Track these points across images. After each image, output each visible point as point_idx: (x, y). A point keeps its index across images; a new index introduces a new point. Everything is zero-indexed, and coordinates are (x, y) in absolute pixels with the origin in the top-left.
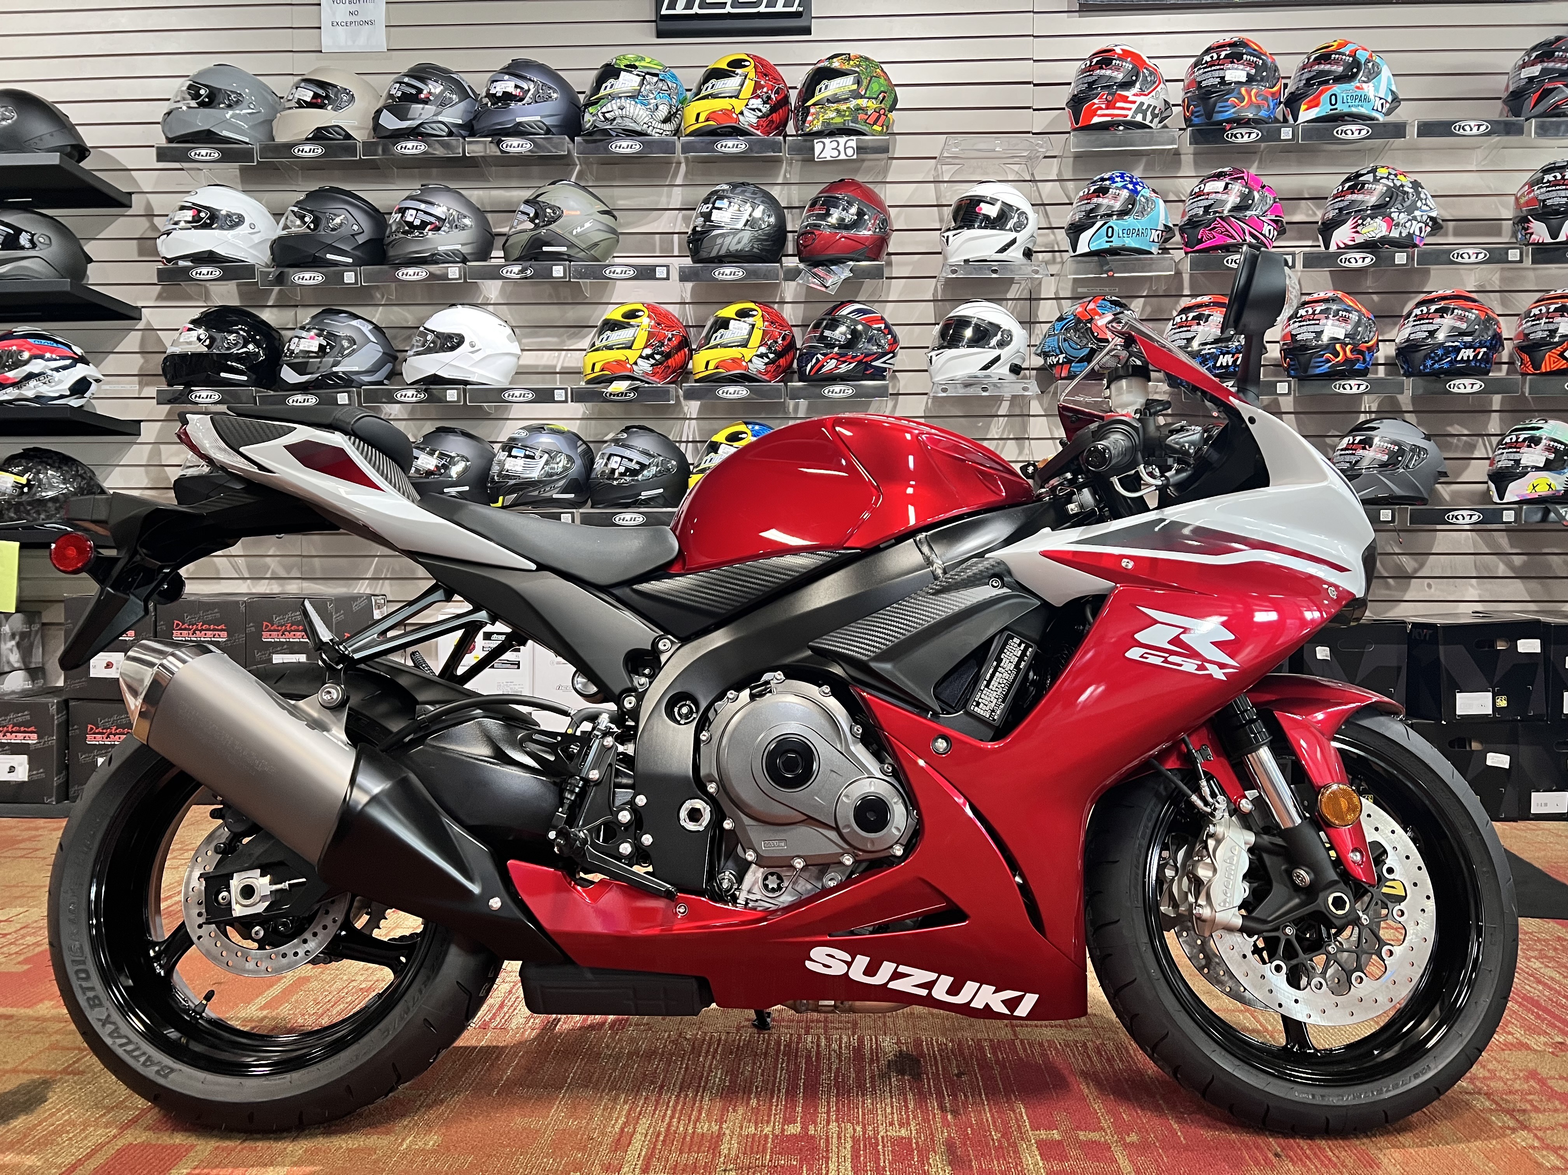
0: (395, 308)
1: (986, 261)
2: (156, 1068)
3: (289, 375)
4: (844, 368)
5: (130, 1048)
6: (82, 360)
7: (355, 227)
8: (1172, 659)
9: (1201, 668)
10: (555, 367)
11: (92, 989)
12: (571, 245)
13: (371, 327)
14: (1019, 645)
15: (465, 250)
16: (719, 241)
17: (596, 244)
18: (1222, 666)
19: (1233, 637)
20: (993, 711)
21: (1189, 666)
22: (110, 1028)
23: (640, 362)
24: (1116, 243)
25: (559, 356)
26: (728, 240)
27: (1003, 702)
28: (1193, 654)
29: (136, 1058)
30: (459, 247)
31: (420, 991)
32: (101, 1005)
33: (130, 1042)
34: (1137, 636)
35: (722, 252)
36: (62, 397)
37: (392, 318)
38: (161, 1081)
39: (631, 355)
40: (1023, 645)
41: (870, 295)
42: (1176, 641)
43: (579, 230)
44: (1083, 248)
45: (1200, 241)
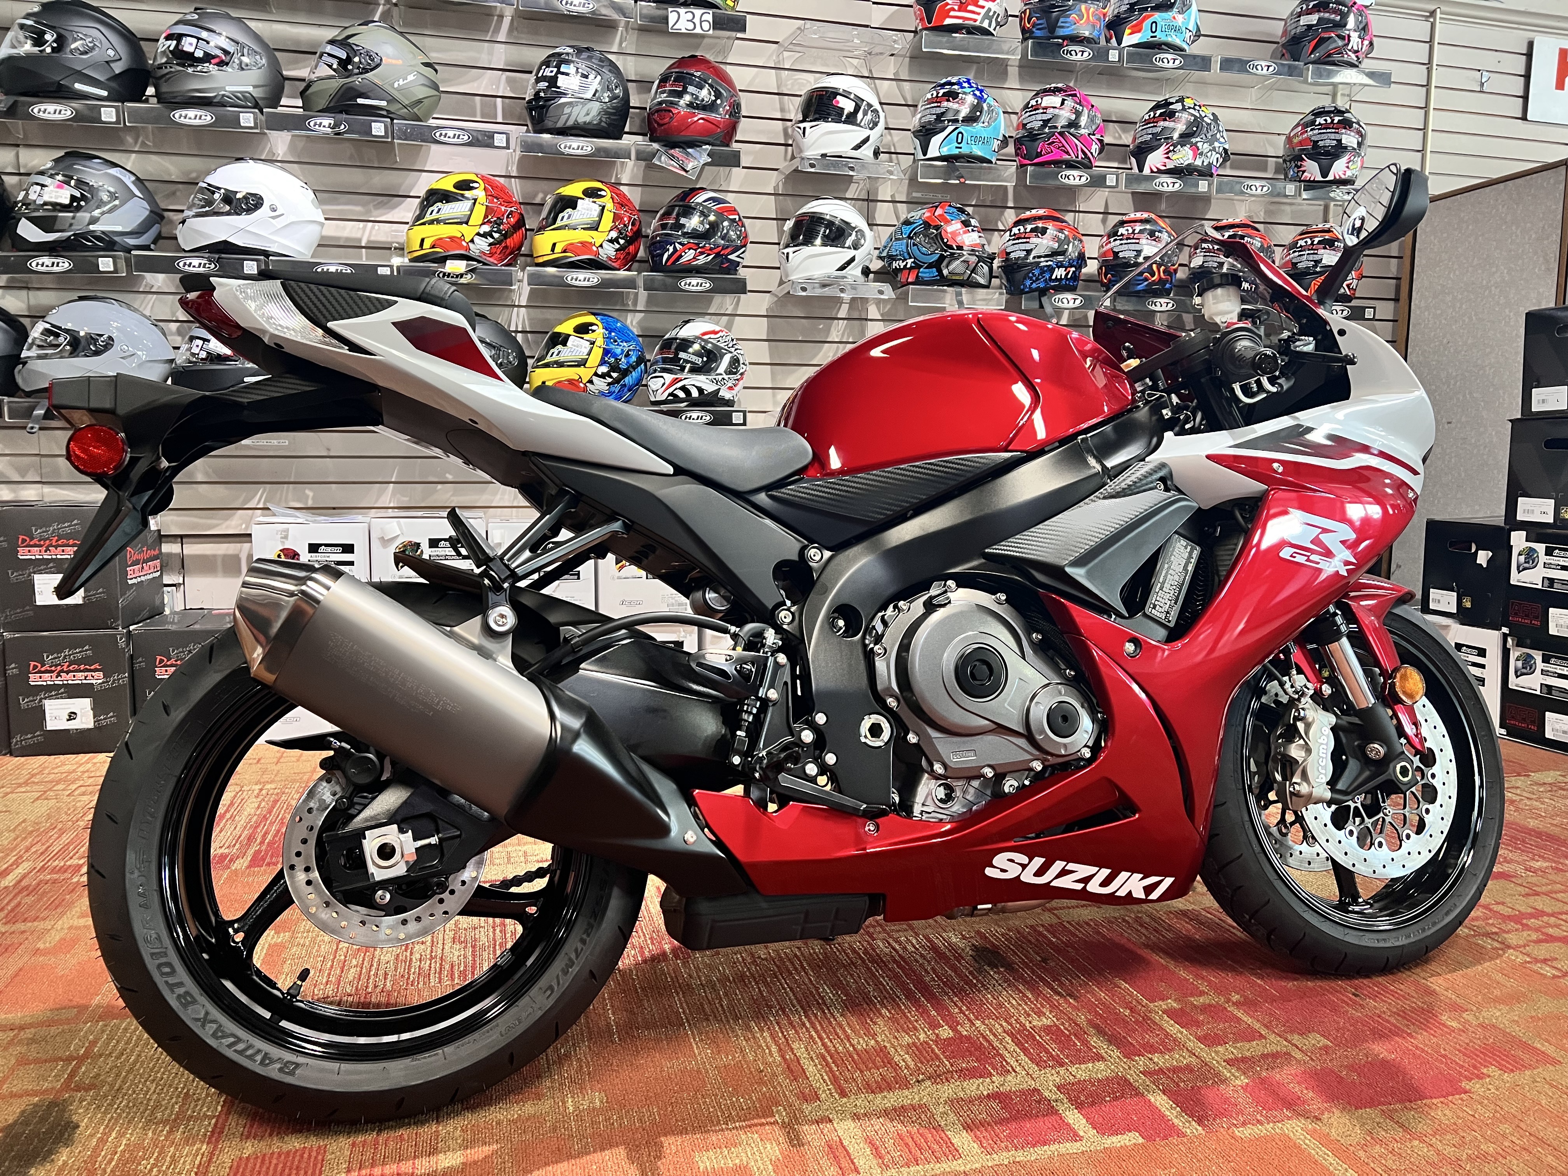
0: (154, 157)
1: (840, 157)
2: (278, 1066)
3: (29, 231)
4: (702, 260)
7: (111, 53)
10: (360, 240)
11: (181, 984)
12: (392, 100)
13: (133, 178)
14: (1186, 547)
15: (257, 93)
16: (567, 110)
17: (420, 101)
18: (1345, 562)
20: (1168, 613)
21: (1325, 564)
22: (211, 1028)
23: (477, 239)
24: (965, 150)
25: (364, 228)
26: (576, 111)
27: (1176, 603)
28: (1328, 553)
30: (250, 89)
31: (583, 942)
35: (570, 123)
37: (150, 168)
38: (288, 1079)
39: (468, 232)
40: (1189, 548)
41: (710, 184)
42: (1317, 541)
43: (401, 82)
44: (933, 152)
45: (1039, 155)
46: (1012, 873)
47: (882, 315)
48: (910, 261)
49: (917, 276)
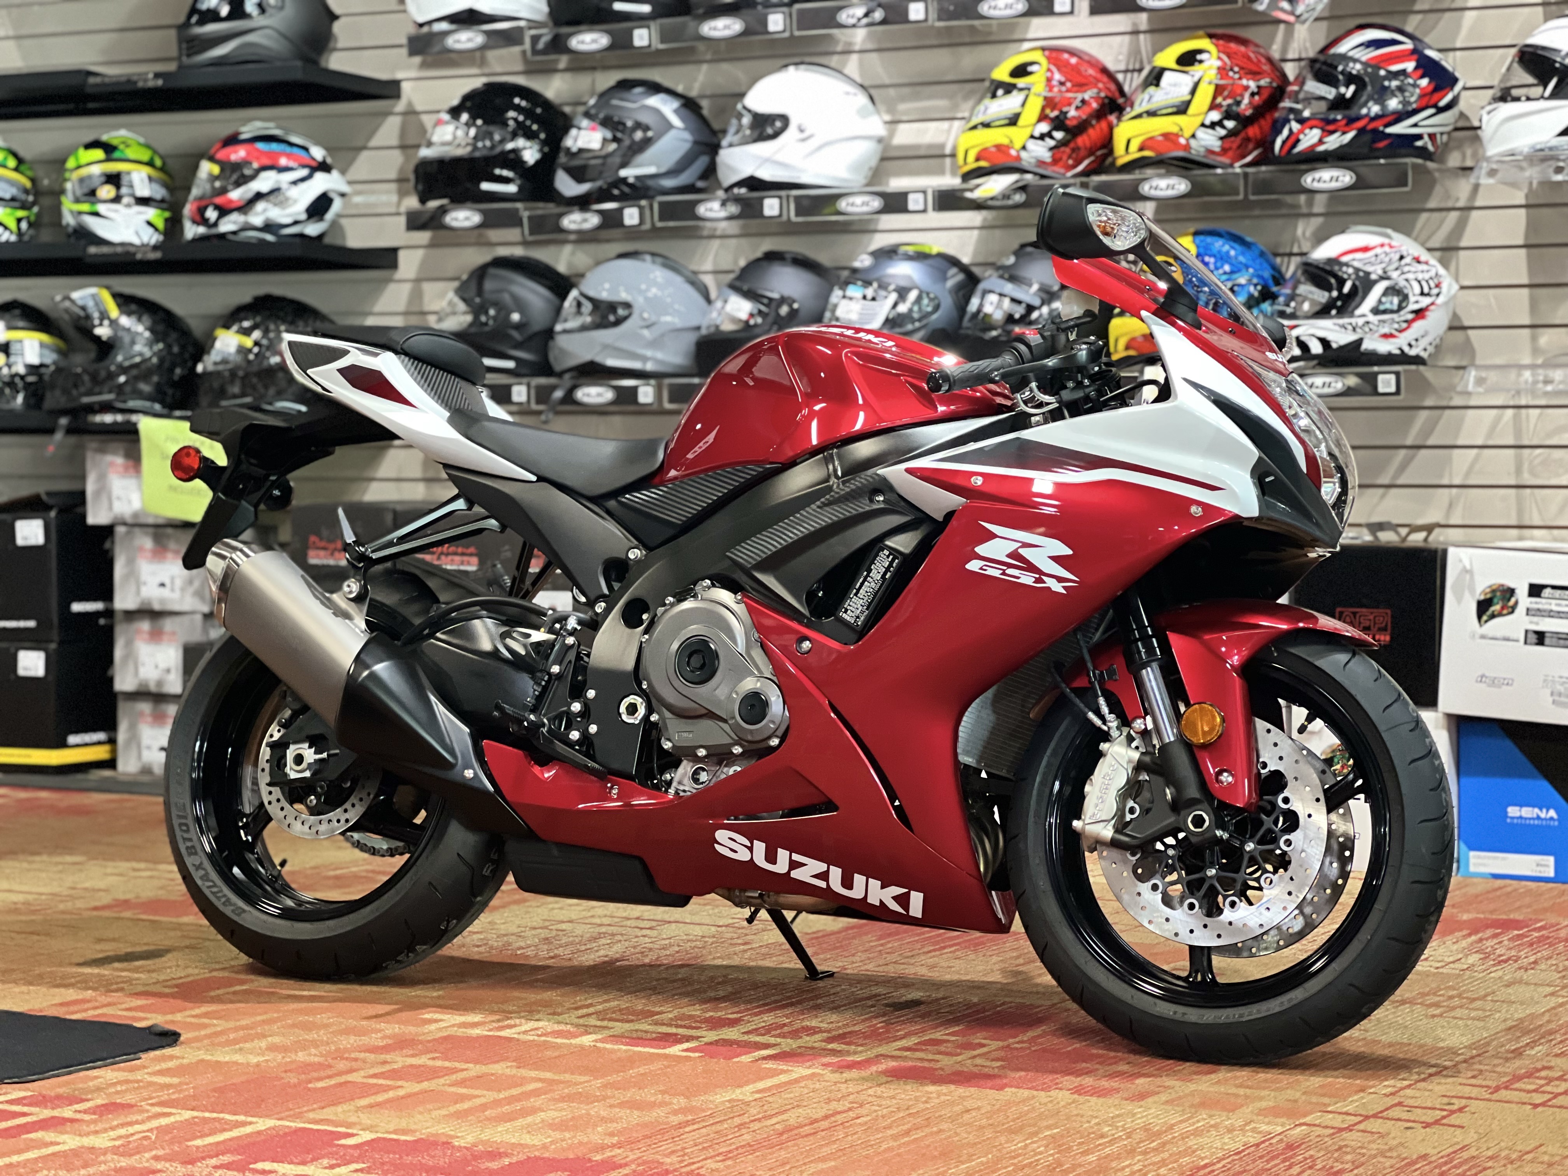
2: (232, 907)
3: (566, 185)
4: (1334, 142)
5: (215, 890)
6: (324, 167)
8: (1010, 571)
9: (1039, 580)
11: (190, 840)
13: (676, 103)
18: (1060, 579)
19: (1070, 552)
21: (1027, 579)
23: (1031, 144)
28: (1030, 567)
32: (196, 853)
33: (215, 886)
34: (977, 549)
36: (296, 223)
38: (235, 918)
39: (1018, 136)
42: (1014, 555)
46: (743, 855)
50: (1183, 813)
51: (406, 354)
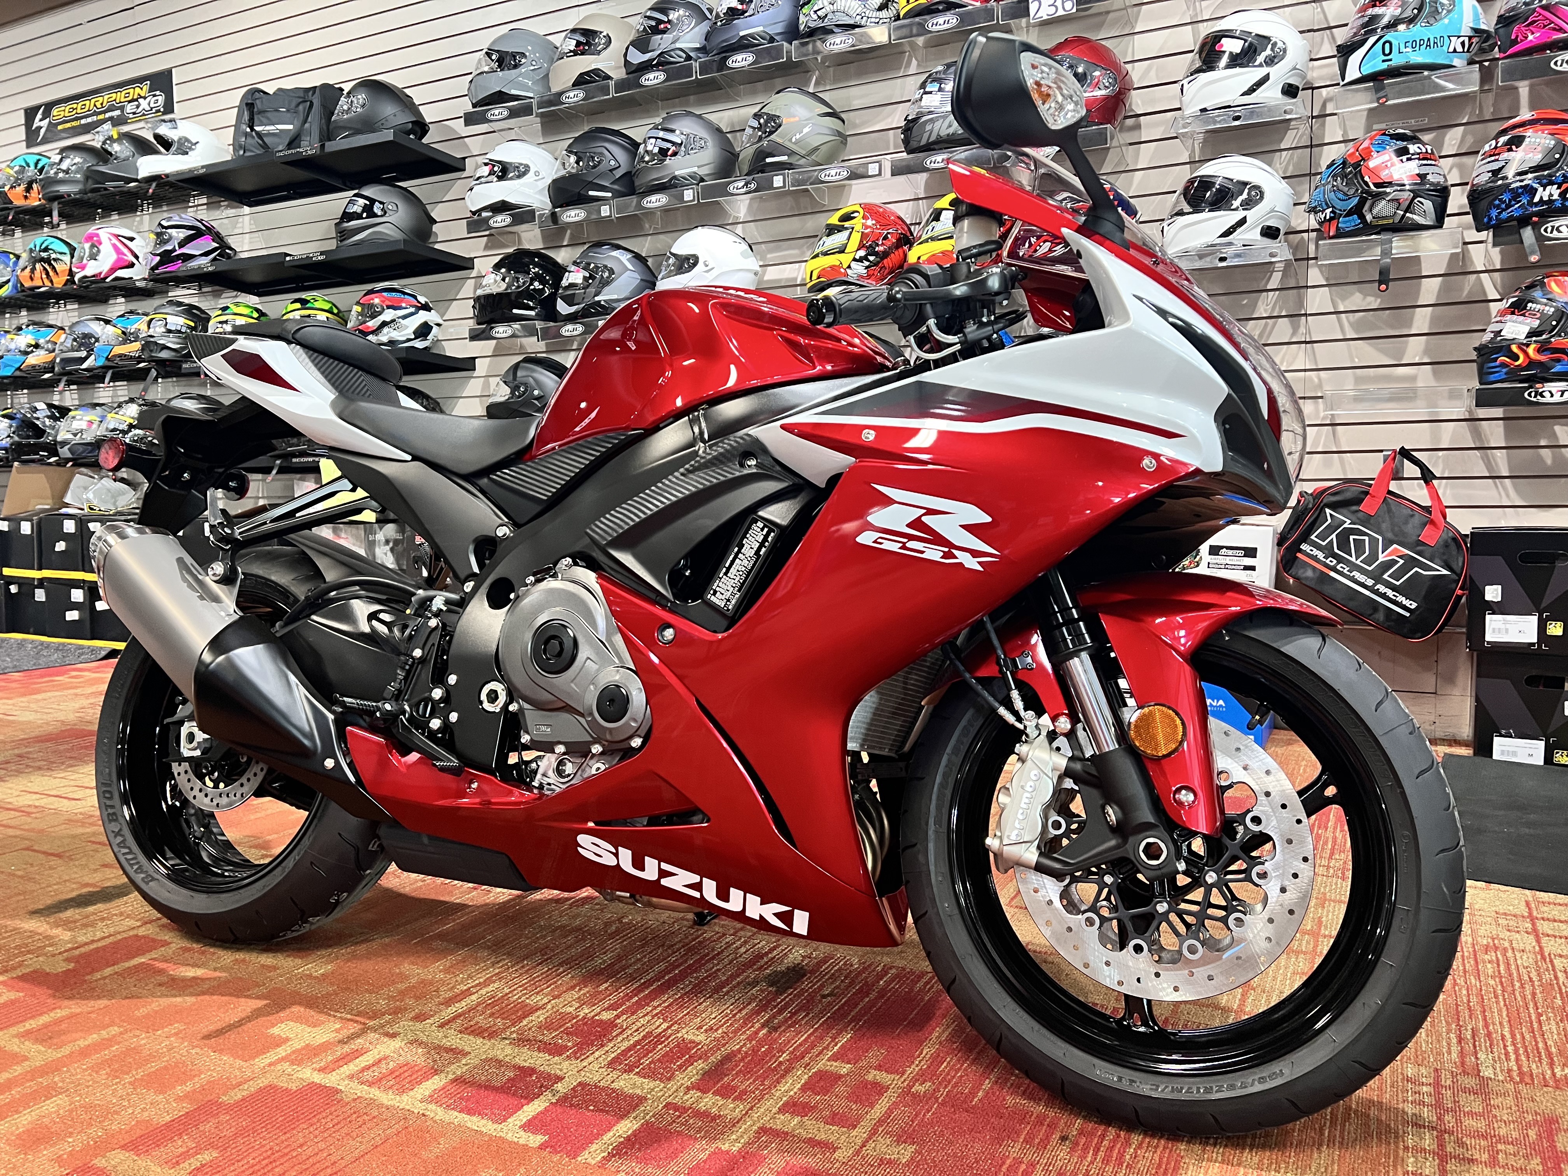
0: (661, 237)
1: (1229, 107)
2: (143, 876)
3: (563, 308)
5: (129, 857)
6: (426, 307)
7: (613, 163)
8: (912, 544)
9: (948, 555)
10: (796, 279)
11: (112, 807)
12: (791, 153)
13: (629, 256)
14: (762, 530)
15: (703, 172)
16: (928, 127)
17: (816, 149)
18: (975, 553)
19: (988, 519)
20: (728, 600)
21: (934, 554)
23: (854, 265)
24: (1397, 60)
26: (937, 125)
27: (739, 591)
28: (938, 539)
29: (132, 865)
30: (695, 169)
32: (116, 820)
33: (131, 852)
34: (870, 518)
35: (933, 138)
36: (409, 340)
37: (659, 245)
38: (143, 886)
39: (845, 259)
40: (766, 530)
41: (1116, 165)
42: (917, 524)
43: (798, 136)
44: (1352, 73)
45: (1515, 42)
46: (609, 860)
47: (1327, 279)
48: (1328, 211)
49: (1338, 228)
50: (1131, 840)
51: (298, 343)
